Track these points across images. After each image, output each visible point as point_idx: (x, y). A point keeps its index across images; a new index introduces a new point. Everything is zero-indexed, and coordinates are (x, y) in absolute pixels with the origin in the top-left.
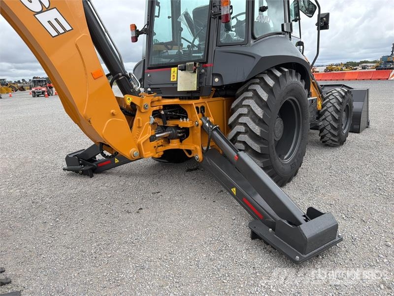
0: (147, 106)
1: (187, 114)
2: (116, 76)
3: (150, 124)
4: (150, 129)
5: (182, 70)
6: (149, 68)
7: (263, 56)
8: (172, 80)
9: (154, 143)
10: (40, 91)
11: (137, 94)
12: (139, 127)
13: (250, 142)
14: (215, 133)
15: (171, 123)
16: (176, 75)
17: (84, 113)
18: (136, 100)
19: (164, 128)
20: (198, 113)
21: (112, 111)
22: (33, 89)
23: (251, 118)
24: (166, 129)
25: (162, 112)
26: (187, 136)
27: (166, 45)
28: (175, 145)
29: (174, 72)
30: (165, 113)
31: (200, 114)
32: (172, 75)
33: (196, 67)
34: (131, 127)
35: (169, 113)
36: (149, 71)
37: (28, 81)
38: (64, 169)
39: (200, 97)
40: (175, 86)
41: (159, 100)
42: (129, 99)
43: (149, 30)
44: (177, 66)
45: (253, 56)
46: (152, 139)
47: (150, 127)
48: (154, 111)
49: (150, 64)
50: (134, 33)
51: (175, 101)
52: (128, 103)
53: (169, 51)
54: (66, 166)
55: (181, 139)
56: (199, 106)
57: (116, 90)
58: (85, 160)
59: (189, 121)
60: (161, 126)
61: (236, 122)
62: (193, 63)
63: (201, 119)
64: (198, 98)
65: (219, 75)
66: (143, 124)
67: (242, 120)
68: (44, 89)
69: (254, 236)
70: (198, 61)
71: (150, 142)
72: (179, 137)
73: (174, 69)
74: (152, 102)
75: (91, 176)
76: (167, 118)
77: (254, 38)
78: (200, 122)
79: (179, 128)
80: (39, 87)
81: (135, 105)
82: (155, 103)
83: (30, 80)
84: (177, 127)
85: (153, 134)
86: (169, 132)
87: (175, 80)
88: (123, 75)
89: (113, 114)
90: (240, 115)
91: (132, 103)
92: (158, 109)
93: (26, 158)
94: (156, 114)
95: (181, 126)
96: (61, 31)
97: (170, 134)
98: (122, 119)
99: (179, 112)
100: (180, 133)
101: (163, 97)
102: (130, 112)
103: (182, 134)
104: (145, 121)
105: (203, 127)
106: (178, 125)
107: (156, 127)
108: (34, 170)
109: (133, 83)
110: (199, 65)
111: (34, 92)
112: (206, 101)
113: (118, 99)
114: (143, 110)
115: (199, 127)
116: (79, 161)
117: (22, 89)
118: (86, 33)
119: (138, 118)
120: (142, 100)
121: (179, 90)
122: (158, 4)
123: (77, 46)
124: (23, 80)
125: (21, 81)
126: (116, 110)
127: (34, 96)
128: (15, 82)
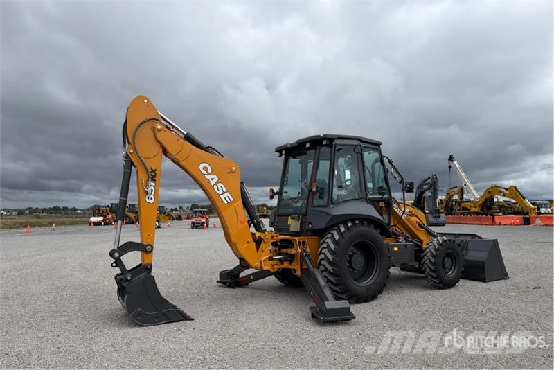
0: (269, 239)
1: (293, 246)
2: (253, 222)
3: (269, 250)
4: (269, 253)
5: (293, 219)
6: (278, 216)
7: (334, 214)
8: (288, 224)
9: (271, 262)
10: (200, 222)
11: (263, 232)
12: (263, 251)
13: (327, 265)
14: (307, 258)
15: (284, 251)
18: (262, 235)
20: (300, 245)
21: (248, 240)
22: (193, 220)
23: (329, 251)
24: (280, 254)
25: (279, 243)
26: (294, 260)
27: (293, 199)
28: (286, 265)
30: (281, 244)
31: (302, 246)
32: (289, 221)
33: (299, 218)
34: (258, 250)
35: (283, 244)
37: (185, 209)
38: (218, 282)
40: (289, 228)
41: (277, 236)
42: (258, 234)
43: (280, 193)
45: (329, 214)
46: (270, 259)
48: (273, 242)
49: (279, 213)
50: (272, 194)
51: (288, 237)
52: (257, 236)
54: (219, 280)
55: (291, 262)
56: (301, 242)
57: (253, 229)
58: (232, 277)
59: (294, 250)
60: (277, 252)
61: (321, 253)
62: (298, 216)
63: (301, 249)
64: (301, 236)
65: (311, 224)
66: (265, 249)
67: (324, 251)
68: (203, 220)
69: (313, 316)
70: (301, 214)
72: (288, 261)
73: (290, 218)
74: (272, 237)
75: (234, 288)
76: (281, 247)
77: (332, 203)
78: (300, 251)
80: (199, 218)
81: (261, 238)
82: (274, 237)
83: (188, 208)
84: (287, 254)
85: (271, 256)
86: (283, 257)
87: (290, 224)
88: (257, 221)
89: (248, 242)
90: (323, 248)
91: (259, 237)
92: (276, 241)
94: (273, 244)
95: (289, 253)
96: (229, 201)
98: (253, 245)
99: (289, 244)
100: (289, 258)
101: (281, 234)
102: (258, 242)
104: (268, 248)
105: (301, 254)
106: (287, 252)
110: (301, 217)
111: (193, 223)
112: (306, 238)
113: (252, 233)
114: (266, 241)
115: (299, 254)
116: (228, 276)
117: (179, 218)
118: (240, 202)
119: (262, 245)
120: (265, 235)
121: (291, 230)
122: (287, 177)
123: (235, 208)
124: (181, 208)
125: (178, 209)
126: (250, 239)
127: (192, 228)
128: (172, 210)
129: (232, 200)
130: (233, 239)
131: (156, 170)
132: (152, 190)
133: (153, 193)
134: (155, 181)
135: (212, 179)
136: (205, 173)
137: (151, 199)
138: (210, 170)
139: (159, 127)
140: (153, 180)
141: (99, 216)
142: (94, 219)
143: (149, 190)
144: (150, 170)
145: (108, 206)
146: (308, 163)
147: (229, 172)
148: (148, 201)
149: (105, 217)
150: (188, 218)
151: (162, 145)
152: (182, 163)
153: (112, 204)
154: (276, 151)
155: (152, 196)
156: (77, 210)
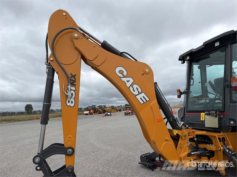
0: (186, 136)
1: (212, 141)
2: (169, 120)
3: (187, 146)
4: (188, 149)
5: (208, 115)
6: (187, 112)
8: (201, 119)
9: (191, 158)
10: (128, 112)
11: (180, 129)
12: (181, 148)
15: (201, 146)
16: (204, 117)
17: (153, 138)
18: (179, 132)
19: (197, 149)
20: (220, 141)
21: (166, 138)
24: (198, 149)
25: (196, 139)
26: (213, 156)
27: (198, 97)
28: (204, 160)
29: (203, 115)
30: (197, 140)
31: (222, 142)
32: (201, 117)
33: (217, 114)
34: (176, 147)
35: (199, 140)
36: (187, 113)
37: (123, 106)
38: (139, 163)
39: (221, 132)
40: (203, 123)
41: (193, 132)
42: (175, 132)
43: (187, 92)
44: (204, 112)
46: (189, 155)
47: (187, 148)
48: (190, 138)
49: (188, 109)
50: (179, 93)
51: (204, 132)
52: (175, 134)
53: (200, 101)
54: (140, 161)
55: (209, 157)
56: (221, 137)
57: (169, 126)
58: (150, 160)
59: (214, 146)
60: (195, 147)
62: (215, 112)
63: (222, 146)
64: (220, 132)
65: (233, 120)
66: (183, 146)
68: (130, 111)
70: (218, 110)
71: (188, 157)
73: (203, 114)
74: (189, 133)
76: (198, 142)
78: (222, 148)
79: (207, 150)
80: (128, 110)
81: (179, 135)
82: (191, 133)
83: (124, 106)
85: (190, 152)
86: (200, 152)
87: (204, 119)
88: (172, 119)
89: (167, 140)
91: (177, 134)
92: (193, 137)
93: (121, 152)
94: (191, 140)
96: (145, 101)
97: (201, 153)
98: (171, 142)
99: (206, 139)
100: (208, 153)
101: (196, 130)
102: (176, 139)
103: (209, 154)
104: (185, 144)
105: (224, 152)
106: (206, 148)
107: (192, 147)
108: (124, 160)
109: (178, 123)
110: (219, 113)
111: (125, 113)
112: (226, 134)
113: (169, 130)
114: (183, 138)
115: (222, 151)
116: (147, 159)
117: (120, 110)
118: (155, 101)
119: (180, 142)
120: (183, 132)
121: (206, 126)
122: (193, 79)
123: (151, 107)
124: (121, 106)
125: (120, 106)
126: (168, 137)
127: (125, 115)
128: (118, 107)
129: (148, 99)
130: (152, 138)
131: (75, 75)
132: (72, 94)
133: (73, 96)
134: (75, 85)
135: (128, 81)
136: (121, 75)
137: (72, 102)
138: (125, 73)
139: (76, 35)
140: (73, 84)
141: (87, 111)
142: (86, 112)
143: (69, 94)
144: (70, 76)
145: (91, 107)
146: (206, 67)
147: (143, 74)
148: (68, 104)
149: (90, 111)
150: (124, 110)
151: (80, 52)
152: (99, 68)
153: (92, 106)
154: (179, 60)
155: (72, 100)
156: (82, 108)
